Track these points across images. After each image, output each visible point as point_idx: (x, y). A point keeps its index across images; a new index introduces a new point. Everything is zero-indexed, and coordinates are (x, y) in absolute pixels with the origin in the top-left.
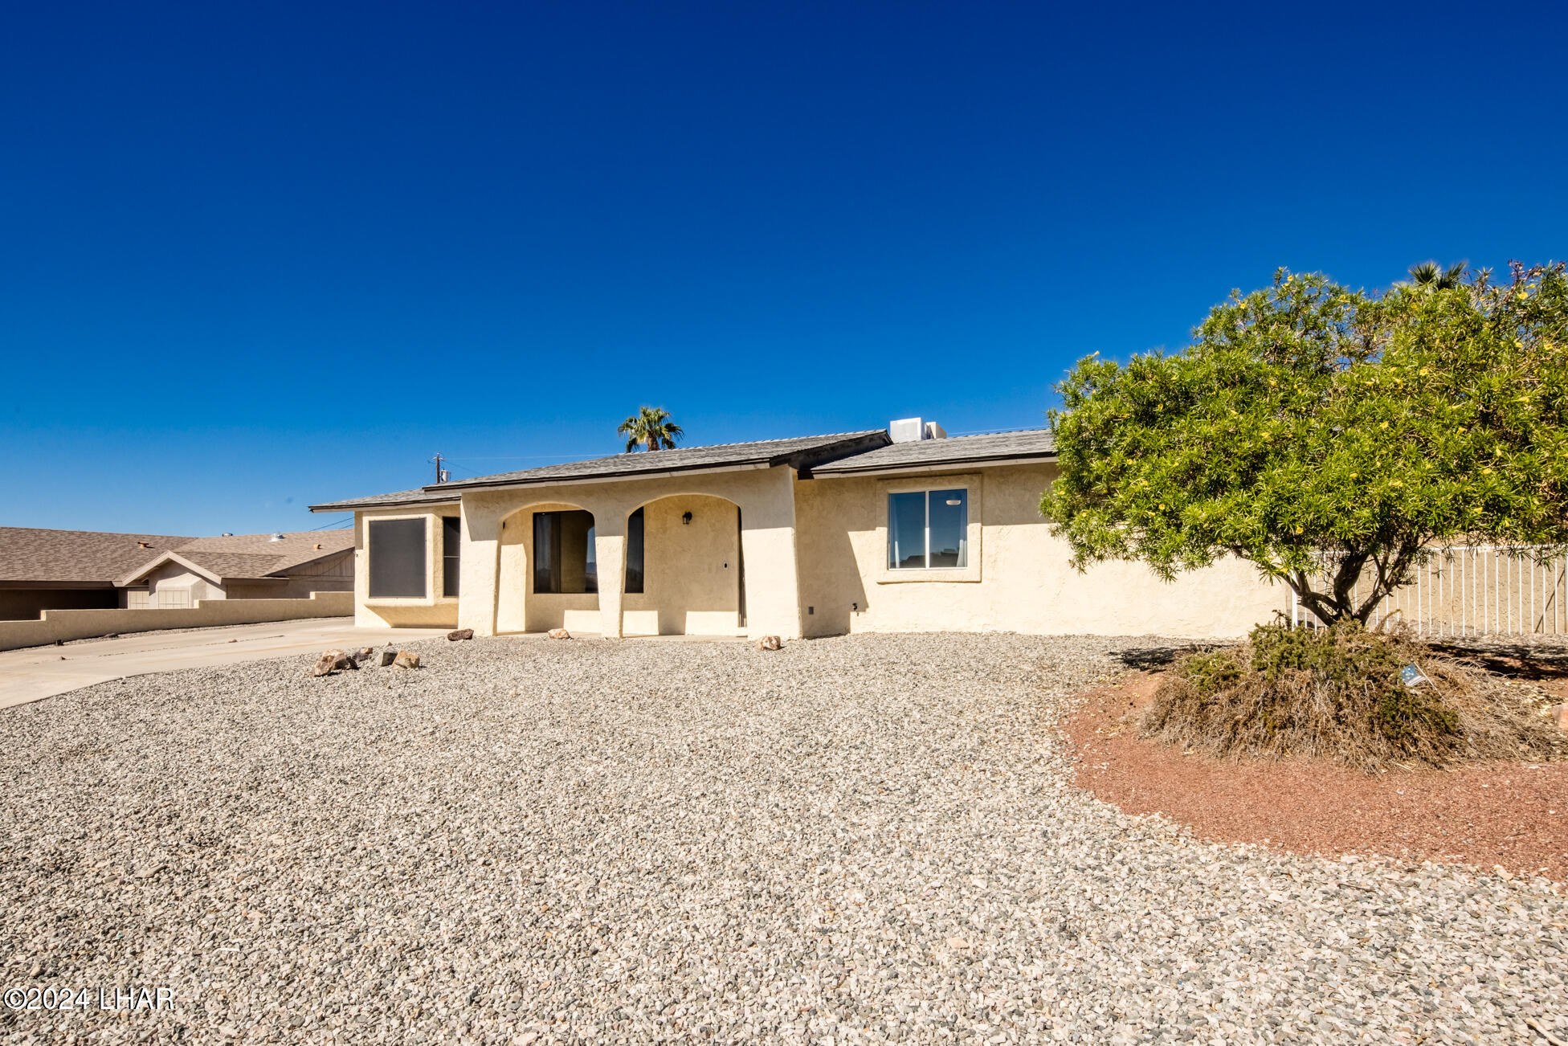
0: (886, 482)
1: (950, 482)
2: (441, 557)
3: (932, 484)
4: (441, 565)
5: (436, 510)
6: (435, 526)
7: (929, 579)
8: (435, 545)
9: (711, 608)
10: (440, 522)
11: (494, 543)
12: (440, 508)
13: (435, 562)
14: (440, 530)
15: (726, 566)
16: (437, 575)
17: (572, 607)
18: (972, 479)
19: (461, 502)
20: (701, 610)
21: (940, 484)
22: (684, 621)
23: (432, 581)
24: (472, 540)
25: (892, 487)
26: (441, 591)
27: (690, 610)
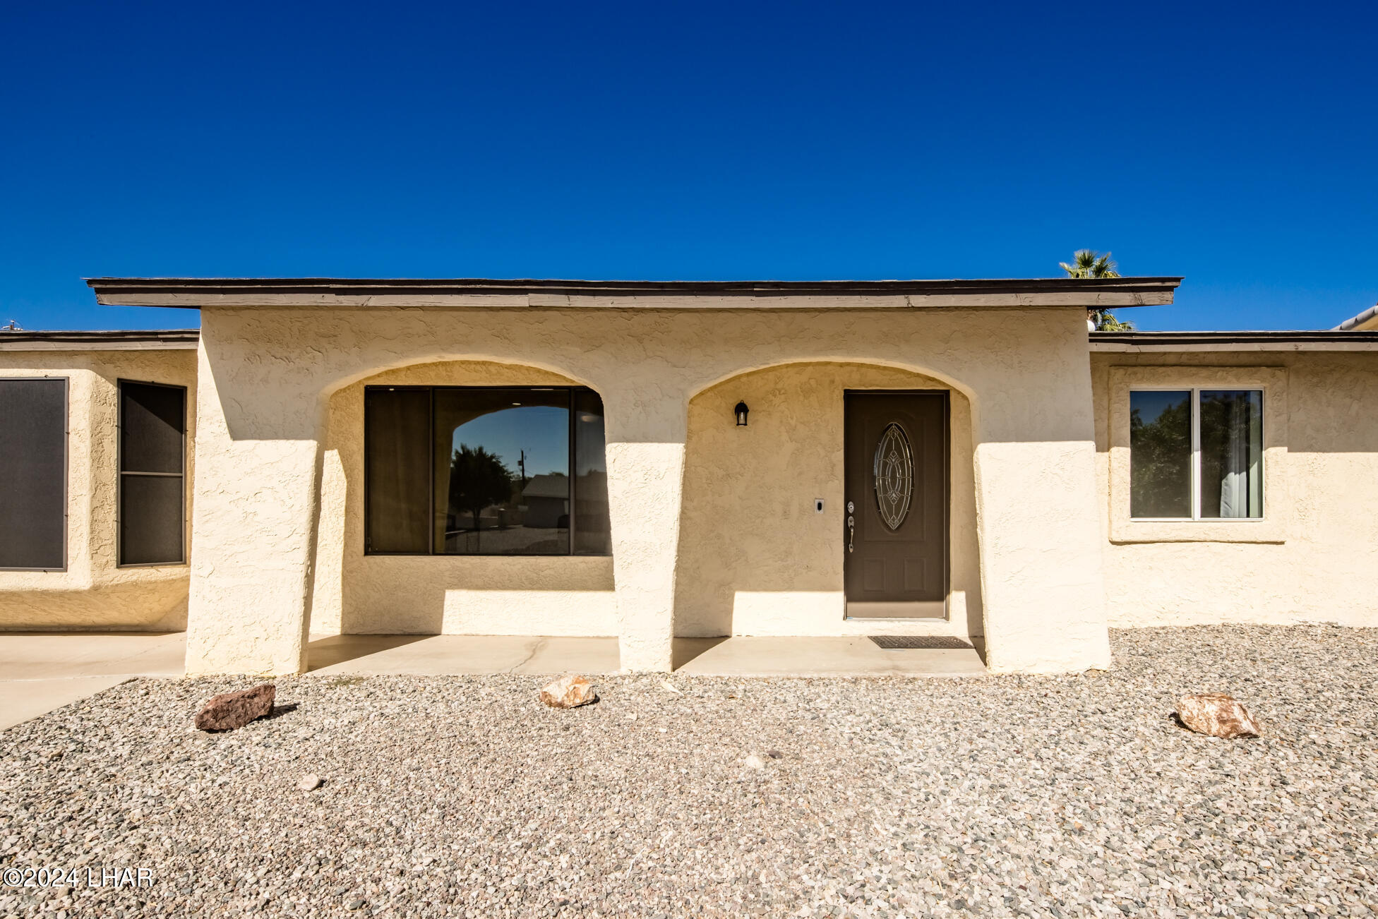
0: (1130, 370)
1: (1238, 378)
2: (111, 474)
3: (1209, 378)
4: (111, 492)
5: (99, 363)
6: (97, 398)
7: (1202, 537)
8: (97, 444)
9: (789, 585)
10: (112, 391)
11: (308, 448)
12: (111, 358)
13: (97, 486)
14: (111, 411)
15: (820, 506)
16: (100, 515)
17: (463, 583)
18: (1273, 376)
19: (201, 347)
20: (766, 590)
21: (1223, 379)
22: (729, 612)
23: (85, 529)
24: (236, 435)
25: (1141, 380)
26: (111, 551)
27: (743, 589)
